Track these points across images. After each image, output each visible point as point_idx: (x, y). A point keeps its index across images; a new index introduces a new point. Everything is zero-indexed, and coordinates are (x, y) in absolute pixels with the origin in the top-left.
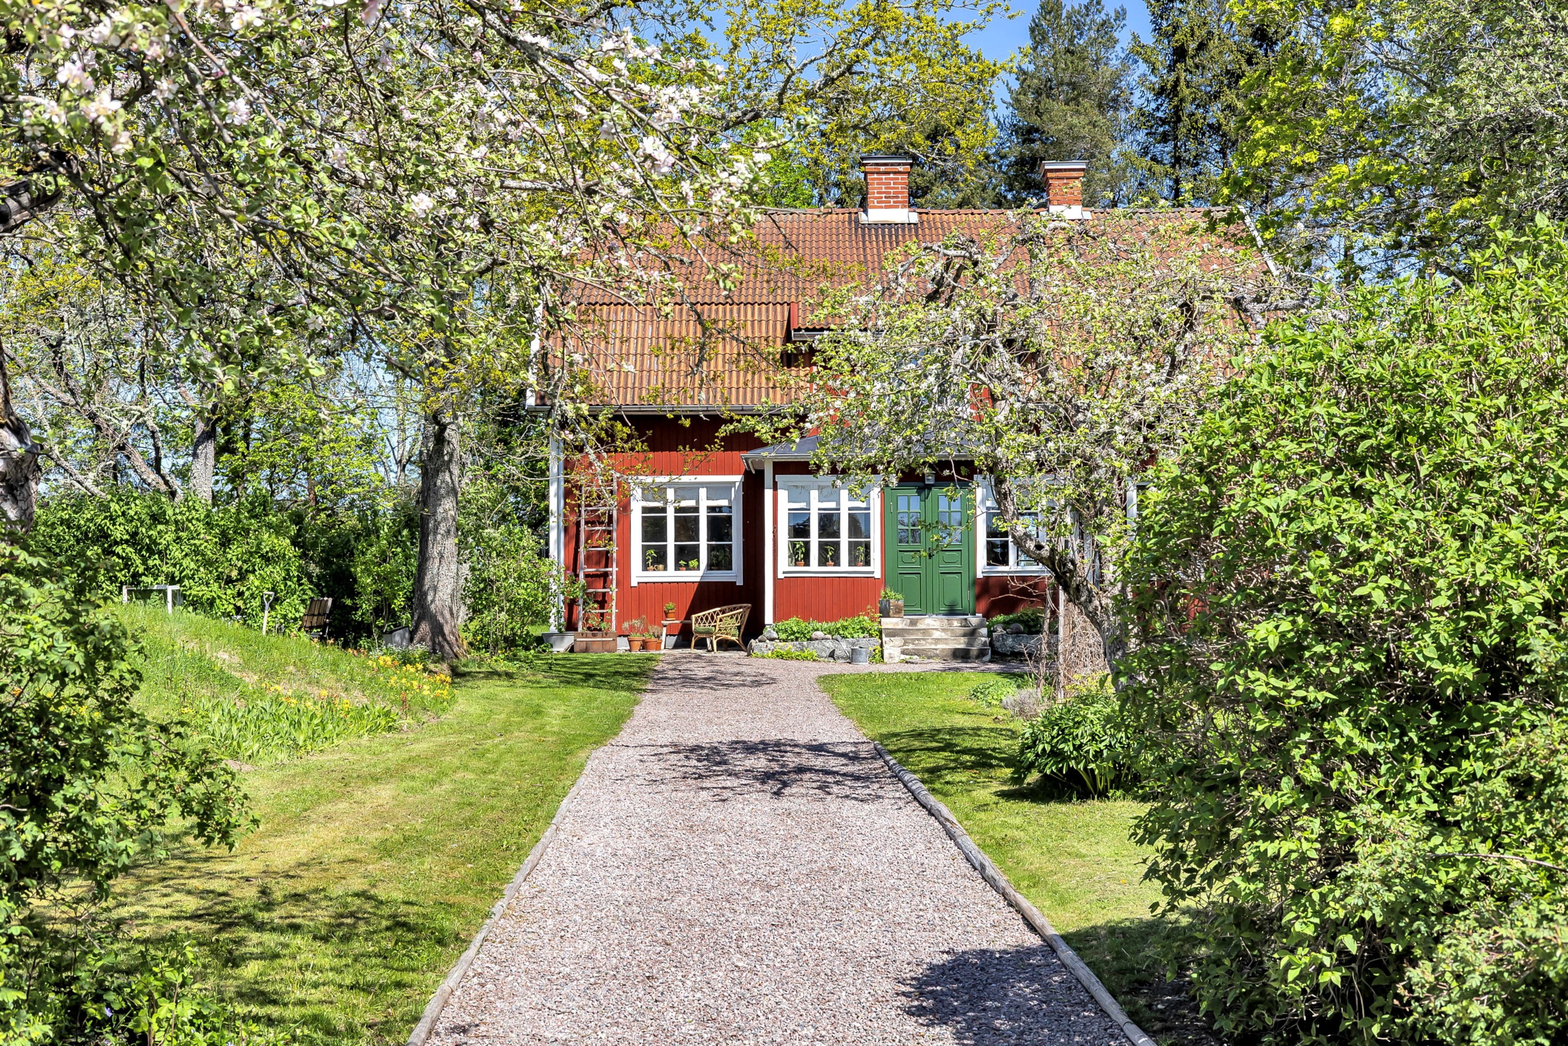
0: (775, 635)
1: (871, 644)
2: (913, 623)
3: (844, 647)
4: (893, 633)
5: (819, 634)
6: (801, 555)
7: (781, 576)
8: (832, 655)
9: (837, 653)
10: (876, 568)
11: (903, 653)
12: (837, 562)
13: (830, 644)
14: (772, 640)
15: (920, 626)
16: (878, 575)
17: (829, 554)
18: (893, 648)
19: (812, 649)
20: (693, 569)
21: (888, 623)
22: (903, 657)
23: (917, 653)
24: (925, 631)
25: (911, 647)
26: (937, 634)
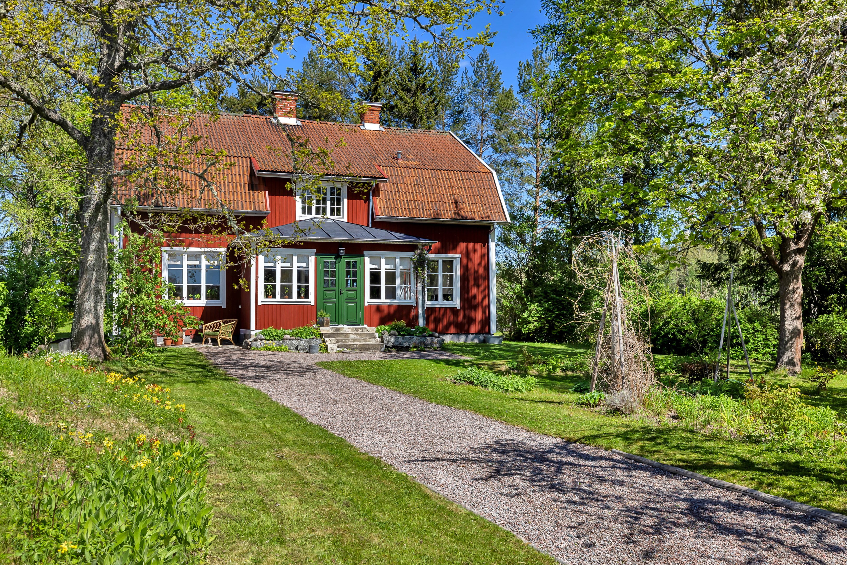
0: (263, 337)
1: (317, 342)
2: (338, 330)
3: (303, 344)
4: (329, 336)
5: (288, 336)
6: (269, 292)
7: (260, 303)
8: (297, 348)
9: (299, 347)
10: (312, 300)
11: (339, 347)
12: (290, 296)
13: (295, 342)
14: (262, 340)
15: (341, 332)
16: (313, 303)
17: (286, 293)
18: (332, 344)
19: (285, 345)
20: (198, 299)
21: (324, 330)
22: (339, 349)
23: (346, 347)
24: (346, 335)
25: (340, 343)
26: (352, 336)
